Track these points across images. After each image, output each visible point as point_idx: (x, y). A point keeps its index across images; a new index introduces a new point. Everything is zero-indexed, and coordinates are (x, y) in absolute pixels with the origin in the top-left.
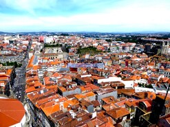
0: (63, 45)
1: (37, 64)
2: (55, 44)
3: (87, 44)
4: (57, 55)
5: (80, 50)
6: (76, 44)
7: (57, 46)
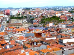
0: (28, 17)
1: (4, 31)
2: (20, 16)
3: (50, 15)
4: (22, 24)
5: (44, 20)
6: (40, 15)
7: (22, 17)
